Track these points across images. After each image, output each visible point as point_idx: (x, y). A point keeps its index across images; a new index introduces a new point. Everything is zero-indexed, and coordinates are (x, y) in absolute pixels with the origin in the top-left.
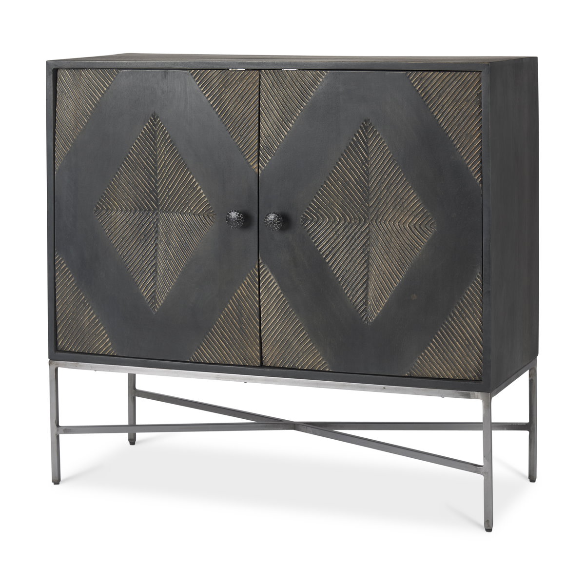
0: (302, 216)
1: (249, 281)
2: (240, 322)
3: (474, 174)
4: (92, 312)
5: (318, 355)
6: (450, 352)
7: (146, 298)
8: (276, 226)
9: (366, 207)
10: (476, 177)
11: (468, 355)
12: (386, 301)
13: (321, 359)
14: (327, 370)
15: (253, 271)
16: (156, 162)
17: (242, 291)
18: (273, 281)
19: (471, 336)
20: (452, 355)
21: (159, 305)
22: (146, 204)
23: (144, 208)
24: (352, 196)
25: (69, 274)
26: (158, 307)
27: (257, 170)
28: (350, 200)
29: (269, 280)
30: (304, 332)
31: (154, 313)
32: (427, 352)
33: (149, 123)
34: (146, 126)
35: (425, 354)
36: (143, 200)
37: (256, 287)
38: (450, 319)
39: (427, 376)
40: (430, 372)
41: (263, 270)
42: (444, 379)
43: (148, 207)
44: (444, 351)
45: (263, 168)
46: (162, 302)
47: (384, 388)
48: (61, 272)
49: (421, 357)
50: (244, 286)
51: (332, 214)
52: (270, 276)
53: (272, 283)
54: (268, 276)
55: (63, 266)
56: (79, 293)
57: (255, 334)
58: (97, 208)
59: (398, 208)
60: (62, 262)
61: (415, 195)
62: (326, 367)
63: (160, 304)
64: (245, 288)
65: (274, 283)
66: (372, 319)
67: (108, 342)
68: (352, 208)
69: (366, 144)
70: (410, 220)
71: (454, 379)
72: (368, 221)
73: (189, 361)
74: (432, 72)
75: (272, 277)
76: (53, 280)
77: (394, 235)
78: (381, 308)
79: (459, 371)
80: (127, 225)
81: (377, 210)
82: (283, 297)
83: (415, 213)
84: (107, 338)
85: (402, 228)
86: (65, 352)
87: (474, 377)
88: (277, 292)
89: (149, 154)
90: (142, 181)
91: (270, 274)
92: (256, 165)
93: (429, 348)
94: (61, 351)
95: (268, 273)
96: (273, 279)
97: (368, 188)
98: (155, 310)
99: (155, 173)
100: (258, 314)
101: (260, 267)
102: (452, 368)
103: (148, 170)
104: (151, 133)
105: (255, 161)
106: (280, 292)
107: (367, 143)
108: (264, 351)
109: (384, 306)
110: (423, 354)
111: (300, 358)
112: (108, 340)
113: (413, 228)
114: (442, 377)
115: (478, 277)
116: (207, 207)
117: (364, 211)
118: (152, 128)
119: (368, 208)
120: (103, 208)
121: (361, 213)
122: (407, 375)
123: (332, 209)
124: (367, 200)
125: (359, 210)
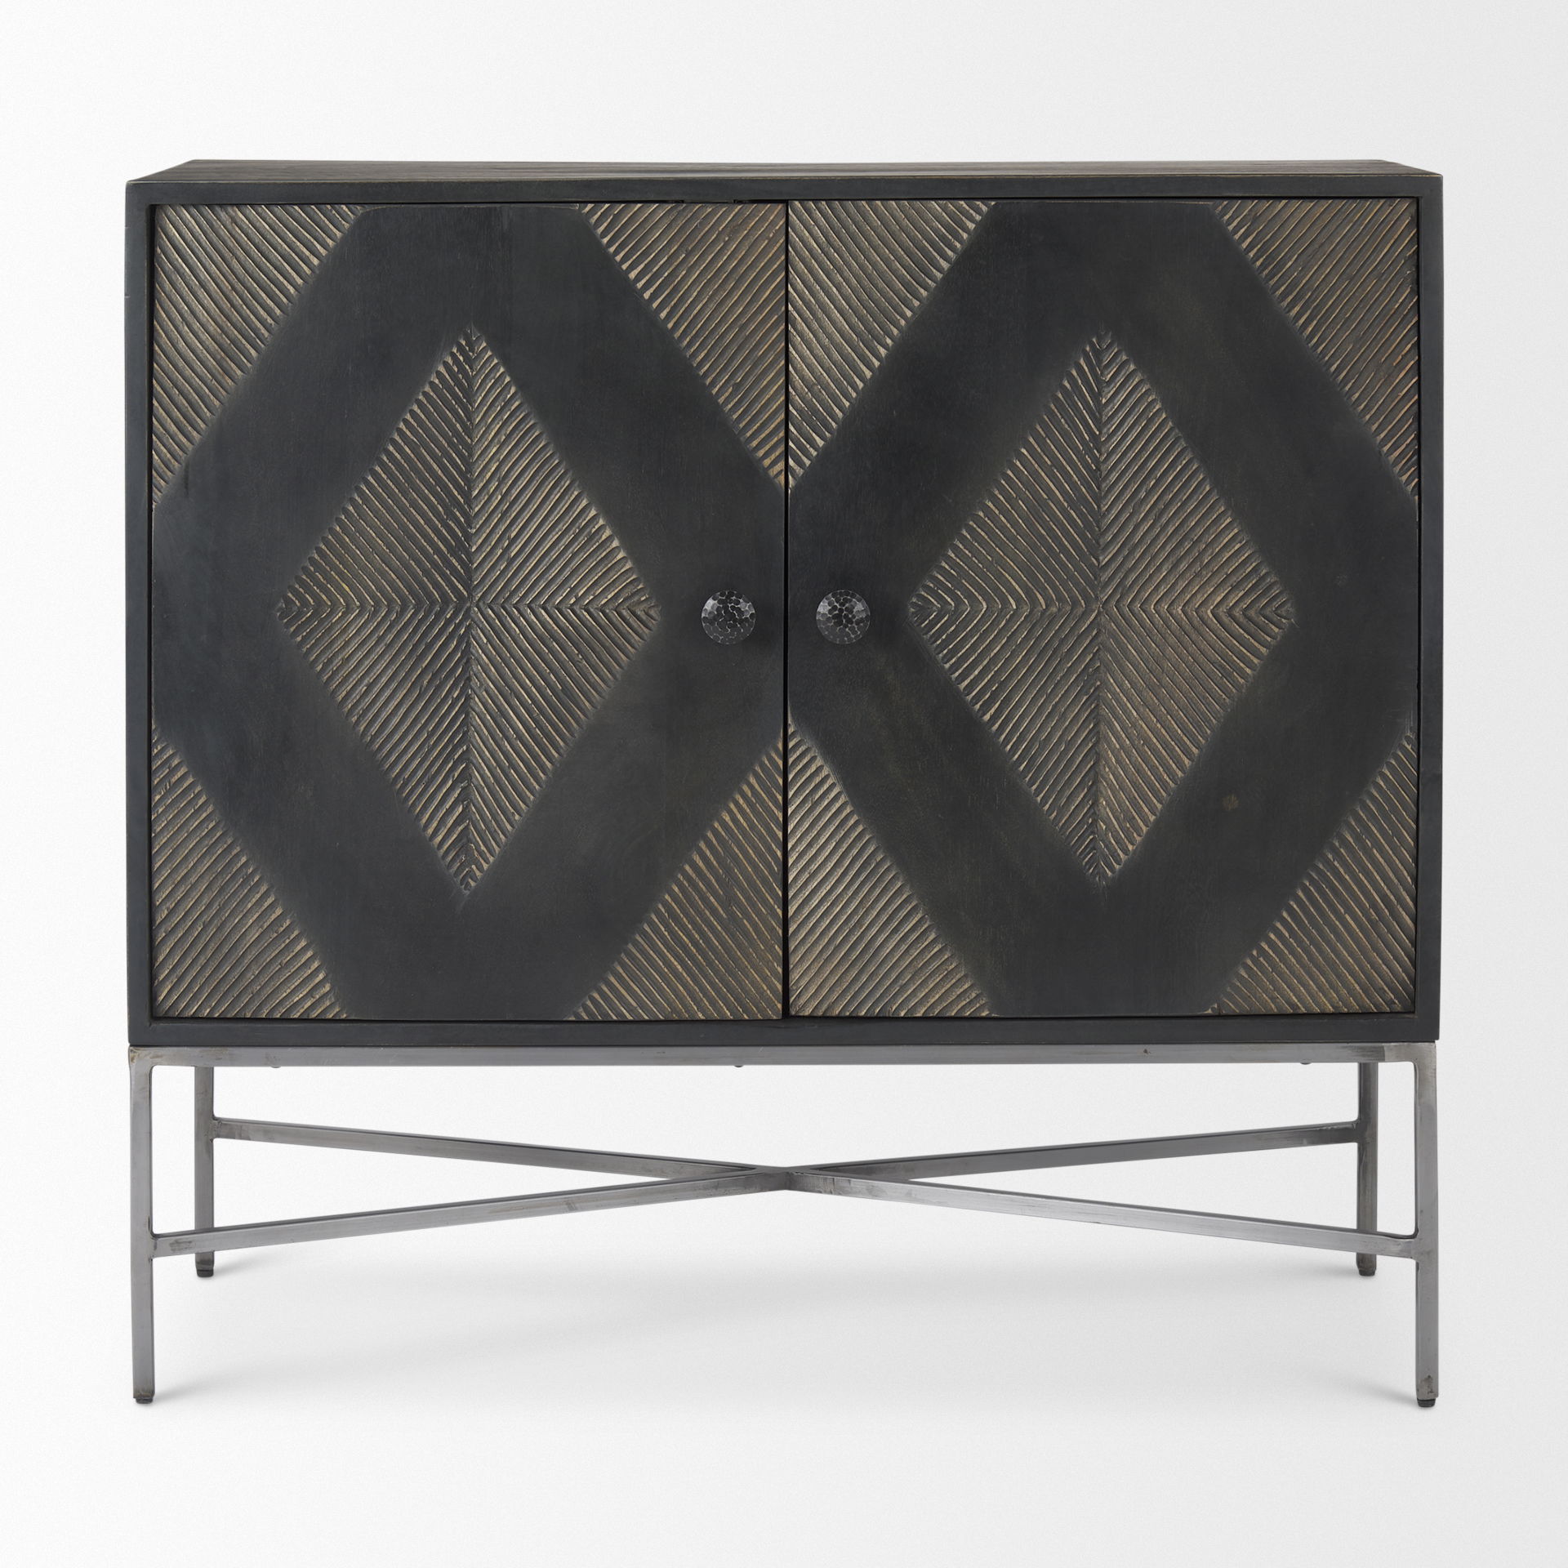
0: (914, 600)
1: (757, 786)
2: (728, 901)
3: (1397, 469)
4: (270, 901)
5: (958, 977)
6: (1329, 943)
7: (442, 851)
8: (852, 629)
9: (1090, 566)
10: (1404, 478)
11: (1375, 949)
12: (1152, 818)
13: (966, 986)
14: (984, 1014)
15: (771, 760)
16: (470, 466)
17: (735, 814)
18: (830, 782)
19: (1384, 898)
20: (1334, 950)
21: (480, 868)
22: (436, 585)
23: (429, 595)
24: (1055, 538)
25: (198, 796)
26: (478, 873)
27: (782, 478)
28: (1050, 549)
29: (818, 779)
30: (920, 916)
31: (467, 892)
32: (1266, 947)
33: (453, 355)
34: (446, 364)
35: (1262, 952)
36: (426, 573)
37: (775, 802)
38: (1330, 856)
39: (1263, 1011)
40: (1273, 999)
41: (798, 753)
42: (1310, 1015)
43: (443, 594)
44: (1313, 941)
45: (799, 471)
46: (491, 859)
47: (1146, 1051)
48: (168, 792)
49: (1249, 962)
50: (741, 801)
51: (996, 590)
52: (819, 769)
53: (826, 787)
54: (813, 768)
55: (179, 774)
56: (230, 847)
57: (772, 930)
58: (288, 601)
59: (1183, 566)
60: (176, 762)
61: (1236, 531)
62: (982, 1007)
63: (485, 866)
64: (745, 806)
65: (832, 786)
66: (1111, 868)
67: (321, 983)
68: (1054, 571)
69: (1096, 397)
70: (1219, 599)
71: (1337, 1015)
72: (1097, 607)
73: (572, 1018)
74: (1284, 202)
75: (825, 771)
76: (146, 816)
77: (1172, 640)
78: (1138, 839)
79: (1351, 992)
80: (380, 649)
81: (1121, 575)
82: (856, 824)
83: (1234, 580)
84: (317, 970)
85: (1196, 621)
86: (180, 1019)
87: (1390, 1003)
88: (839, 811)
89: (450, 443)
90: (428, 521)
91: (819, 762)
92: (781, 466)
93: (1272, 936)
94: (167, 1018)
95: (813, 759)
96: (827, 777)
97: (1099, 516)
98: (468, 884)
99: (466, 495)
100: (780, 876)
101: (791, 745)
102: (1332, 987)
103: (445, 488)
104: (459, 384)
105: (777, 453)
106: (848, 810)
107: (1100, 394)
108: (794, 976)
109: (1148, 832)
110: (1255, 953)
111: (903, 988)
112: (321, 976)
113: (1226, 620)
114: (1303, 1010)
115: (1408, 740)
116: (631, 587)
117: (1086, 578)
118: (462, 370)
119: (1098, 570)
120: (304, 603)
121: (1077, 584)
122: (1210, 1011)
123: (1000, 577)
124: (1095, 549)
125: (1071, 577)
